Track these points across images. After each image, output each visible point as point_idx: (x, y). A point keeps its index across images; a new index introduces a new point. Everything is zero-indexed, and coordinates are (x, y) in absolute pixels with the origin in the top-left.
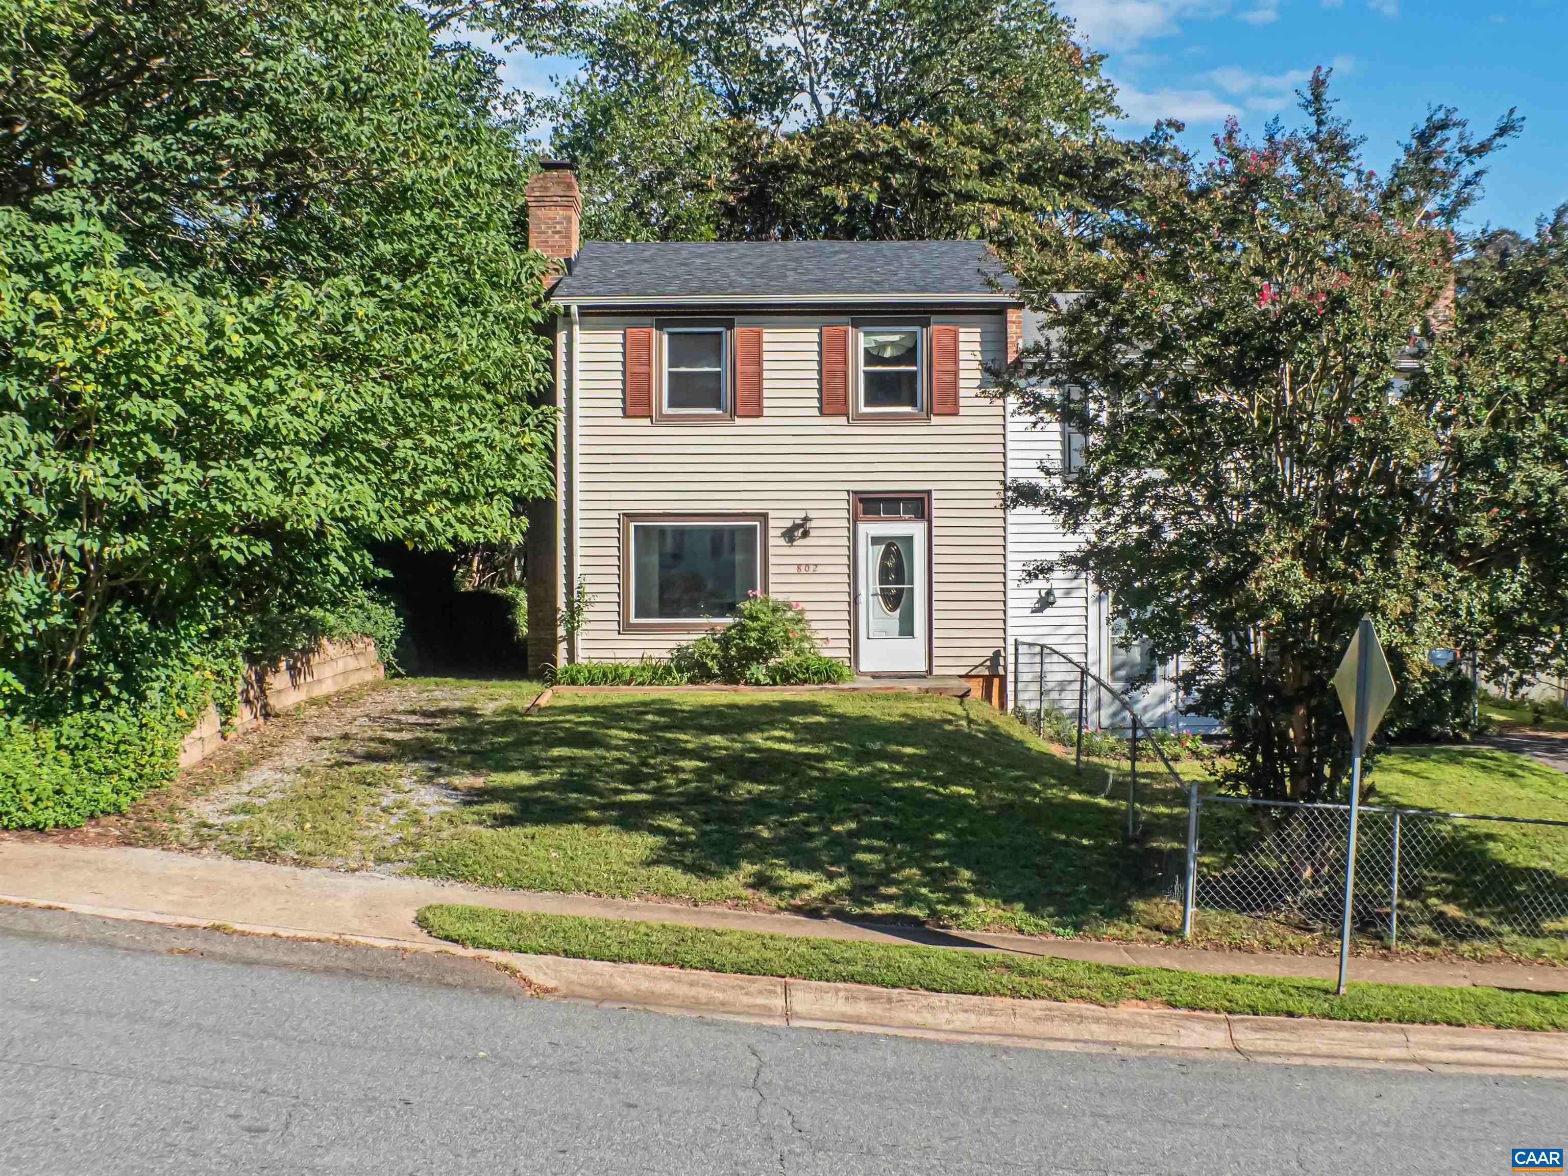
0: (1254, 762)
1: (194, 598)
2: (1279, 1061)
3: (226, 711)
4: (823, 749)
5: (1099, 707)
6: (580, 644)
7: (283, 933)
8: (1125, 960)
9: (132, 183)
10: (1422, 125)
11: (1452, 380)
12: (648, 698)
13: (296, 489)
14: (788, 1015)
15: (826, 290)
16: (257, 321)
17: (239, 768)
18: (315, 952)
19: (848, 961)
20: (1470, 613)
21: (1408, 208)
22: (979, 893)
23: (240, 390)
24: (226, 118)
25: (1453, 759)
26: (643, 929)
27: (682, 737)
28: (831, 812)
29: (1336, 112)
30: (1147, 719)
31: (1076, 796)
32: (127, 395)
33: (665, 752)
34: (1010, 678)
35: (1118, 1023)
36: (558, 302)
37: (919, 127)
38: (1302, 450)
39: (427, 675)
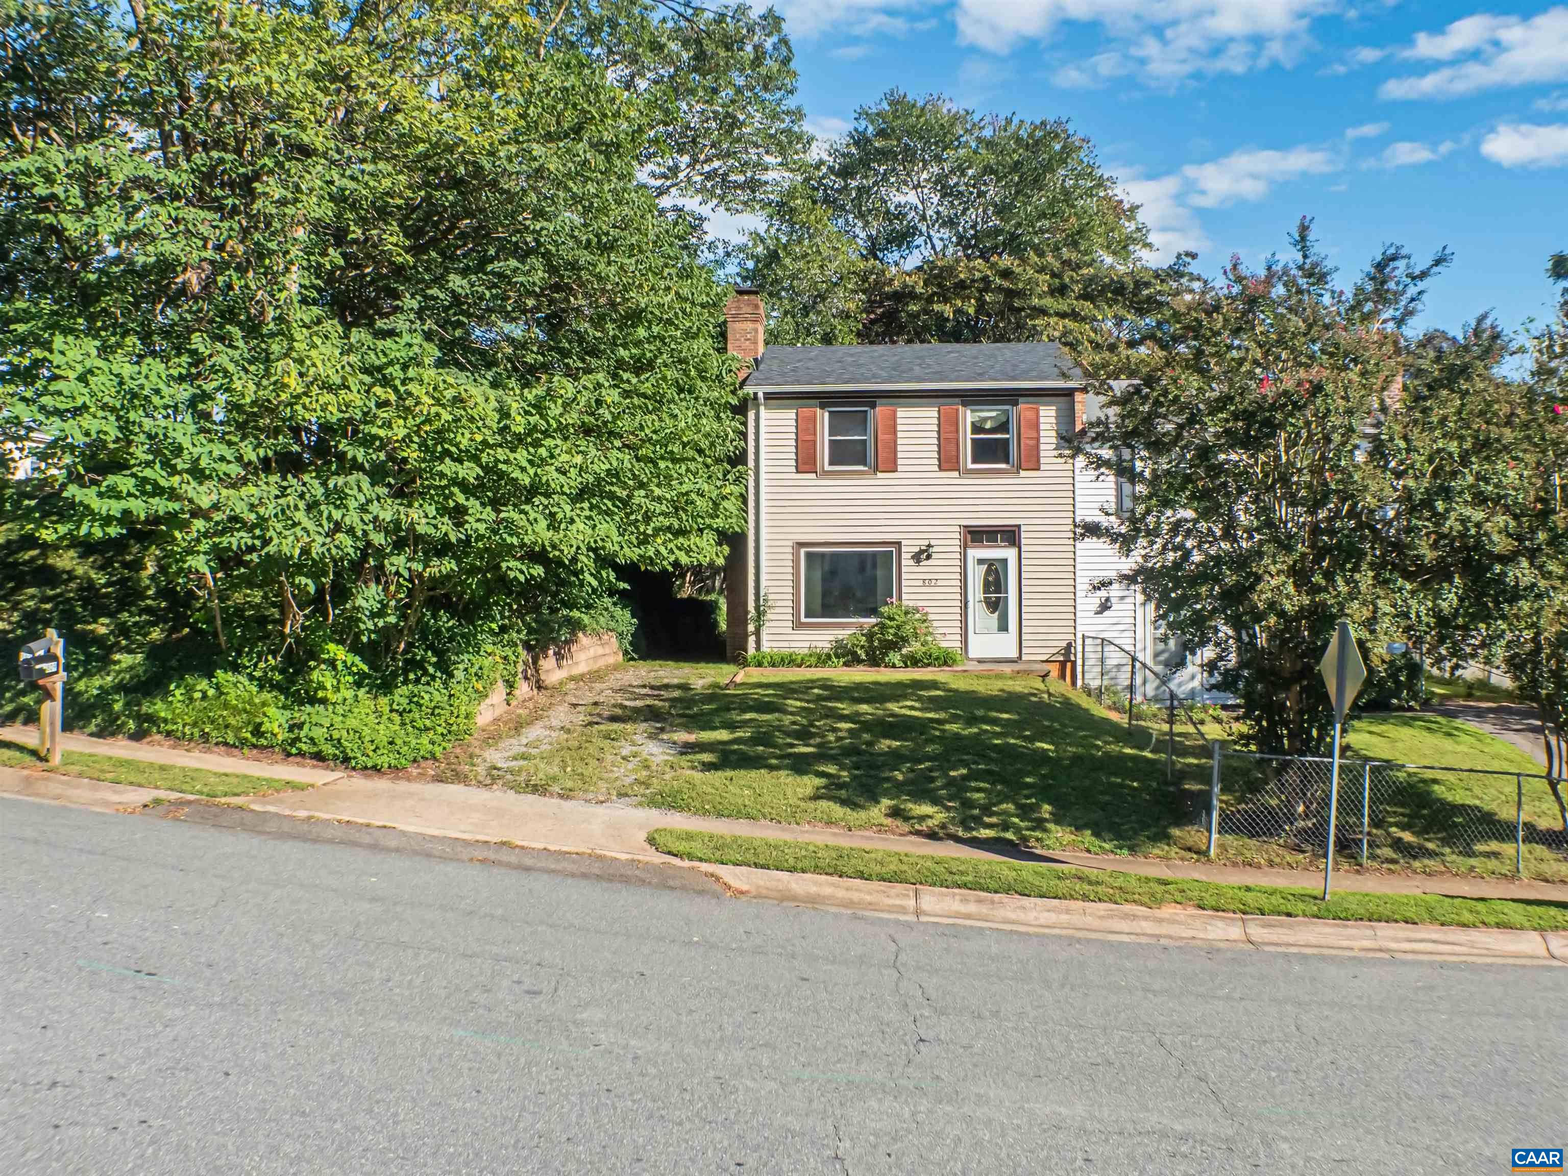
0: (1261, 726)
1: (489, 604)
2: (1280, 949)
3: (510, 685)
4: (941, 715)
5: (1144, 683)
6: (764, 637)
7: (552, 848)
8: (1163, 872)
9: (446, 309)
10: (1379, 258)
11: (1402, 444)
12: (815, 677)
13: (563, 526)
14: (918, 913)
15: (942, 380)
16: (534, 406)
17: (518, 727)
18: (574, 862)
19: (962, 873)
20: (1418, 616)
21: (1366, 318)
22: (1057, 822)
23: (521, 455)
24: (513, 263)
25: (1407, 723)
26: (811, 848)
27: (840, 705)
28: (949, 761)
29: (1318, 249)
30: (1181, 692)
31: (1128, 751)
32: (441, 460)
33: (827, 717)
34: (1079, 662)
35: (1160, 921)
36: (749, 390)
37: (1006, 261)
38: (1293, 495)
39: (654, 659)
